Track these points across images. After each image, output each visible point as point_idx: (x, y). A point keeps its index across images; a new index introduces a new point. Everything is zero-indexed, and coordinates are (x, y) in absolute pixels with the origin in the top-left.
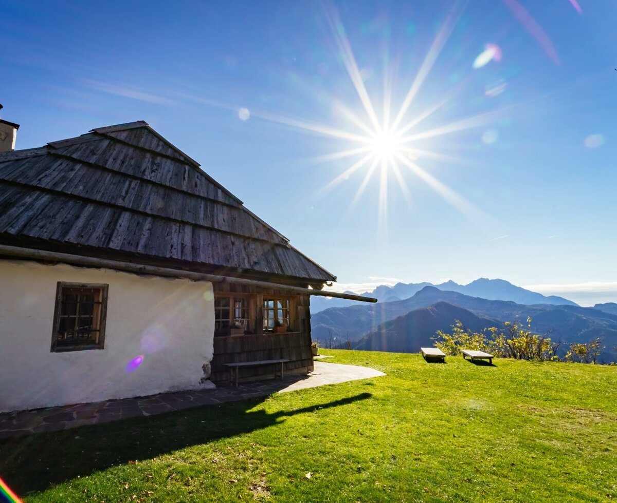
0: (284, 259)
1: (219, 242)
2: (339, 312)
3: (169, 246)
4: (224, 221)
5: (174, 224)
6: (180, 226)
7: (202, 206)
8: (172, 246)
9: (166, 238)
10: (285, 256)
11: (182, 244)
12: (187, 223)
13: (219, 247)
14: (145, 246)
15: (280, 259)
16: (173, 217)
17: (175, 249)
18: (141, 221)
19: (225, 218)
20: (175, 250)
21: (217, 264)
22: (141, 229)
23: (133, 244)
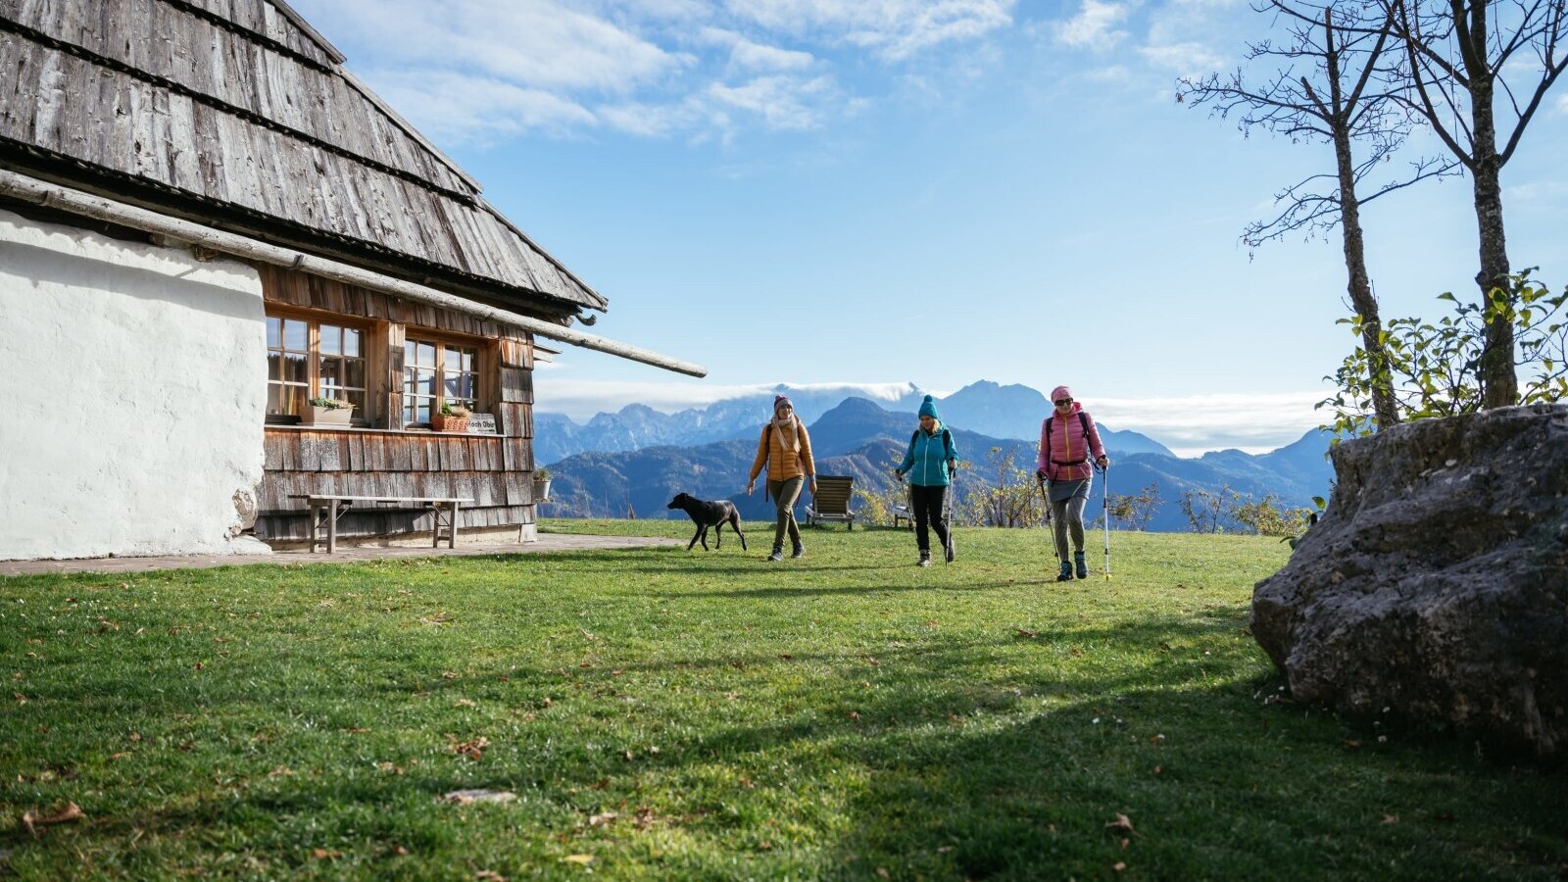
0: (468, 234)
1: (276, 158)
2: (605, 466)
3: (131, 144)
4: (289, 101)
5: (136, 86)
6: (154, 94)
7: (218, 44)
8: (138, 147)
9: (118, 121)
10: (470, 228)
11: (169, 145)
12: (178, 89)
13: (280, 173)
14: (57, 132)
15: (456, 231)
16: (130, 61)
17: (148, 154)
18: (29, 58)
19: (292, 94)
20: (149, 159)
21: (280, 215)
22: (34, 80)
23: (18, 120)
